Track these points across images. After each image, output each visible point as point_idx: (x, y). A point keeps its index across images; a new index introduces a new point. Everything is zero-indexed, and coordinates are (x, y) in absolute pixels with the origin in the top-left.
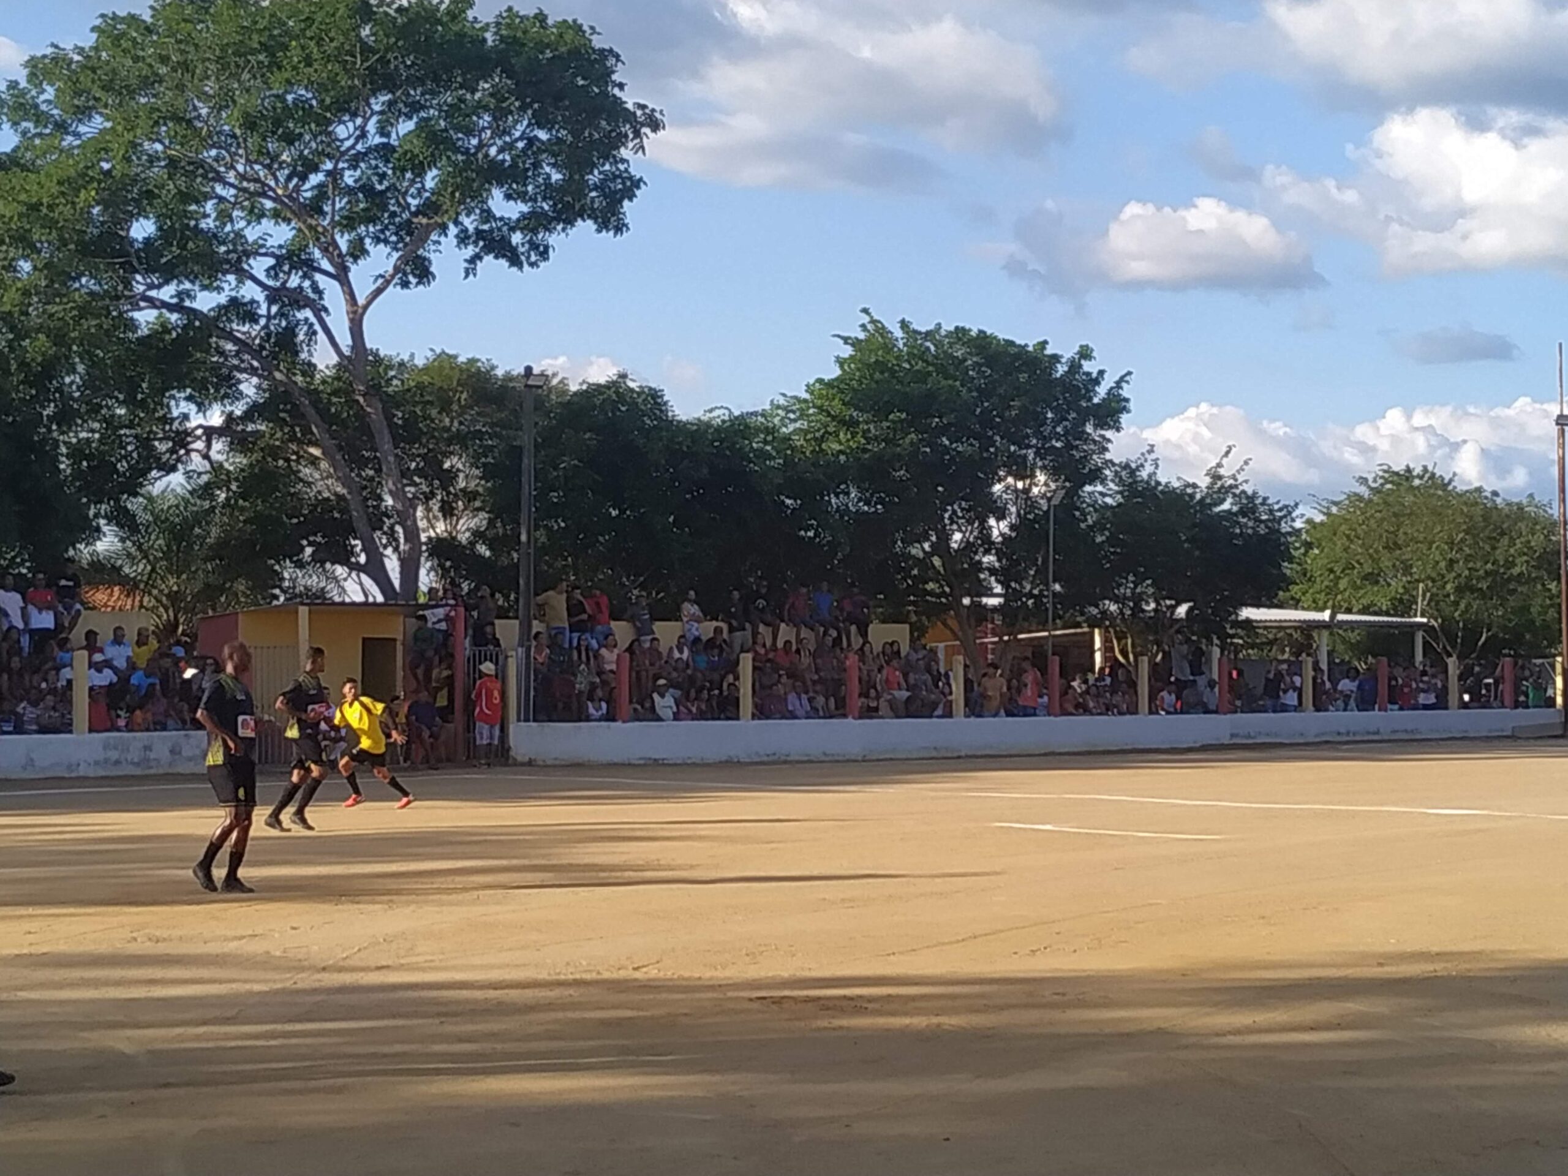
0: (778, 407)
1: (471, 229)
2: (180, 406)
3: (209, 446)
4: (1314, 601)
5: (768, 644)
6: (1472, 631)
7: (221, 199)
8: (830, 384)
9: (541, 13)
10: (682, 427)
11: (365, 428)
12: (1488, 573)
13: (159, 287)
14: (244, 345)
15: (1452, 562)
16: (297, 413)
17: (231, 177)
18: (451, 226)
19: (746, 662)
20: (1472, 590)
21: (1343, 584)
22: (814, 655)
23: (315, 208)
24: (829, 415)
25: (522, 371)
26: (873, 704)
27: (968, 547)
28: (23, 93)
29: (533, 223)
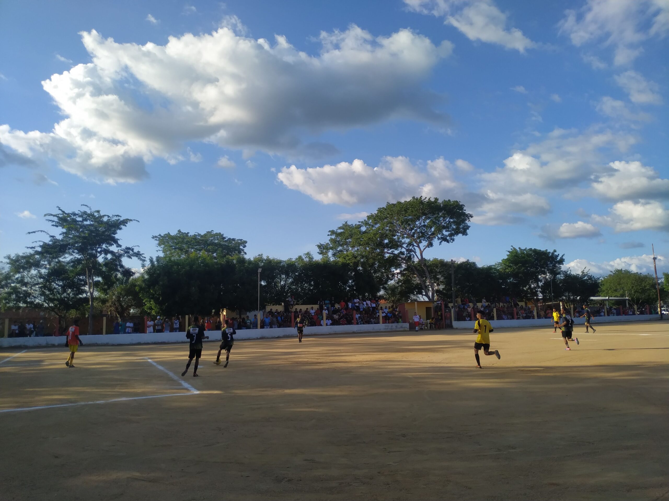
0: (497, 264)
1: (440, 237)
2: (393, 269)
3: (398, 276)
4: (604, 295)
5: (498, 306)
6: (638, 300)
7: (398, 235)
8: (506, 260)
9: (449, 200)
10: (479, 269)
11: (424, 271)
12: (641, 289)
13: (389, 250)
14: (402, 259)
15: (633, 287)
16: (412, 269)
17: (399, 232)
18: (436, 236)
19: (495, 310)
20: (638, 292)
21: (610, 292)
22: (507, 308)
23: (413, 236)
24: (506, 265)
25: (451, 261)
26: (519, 317)
27: (535, 288)
28: (366, 221)
29: (451, 235)
